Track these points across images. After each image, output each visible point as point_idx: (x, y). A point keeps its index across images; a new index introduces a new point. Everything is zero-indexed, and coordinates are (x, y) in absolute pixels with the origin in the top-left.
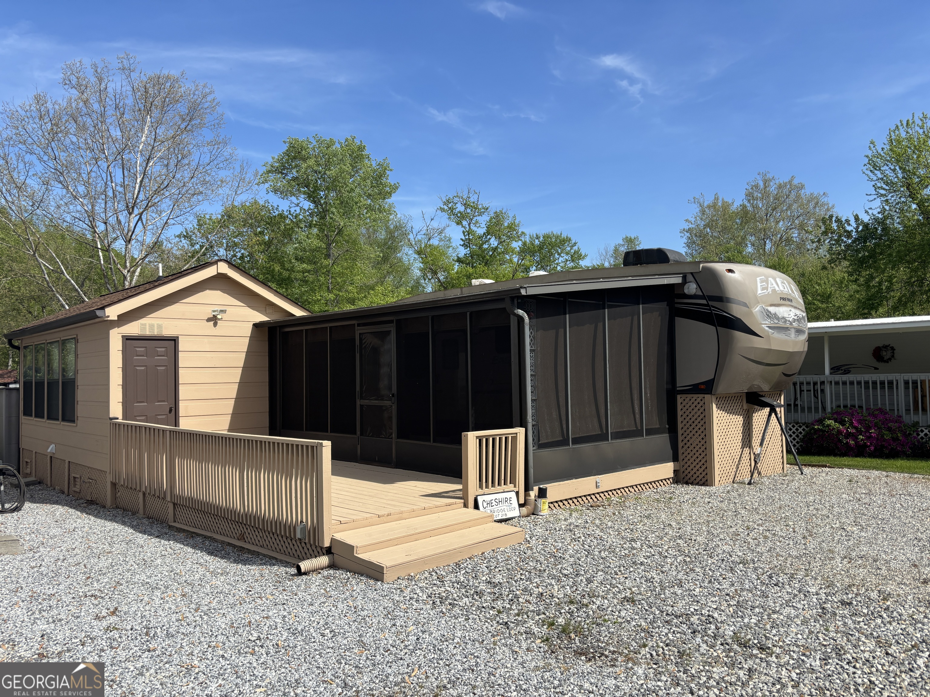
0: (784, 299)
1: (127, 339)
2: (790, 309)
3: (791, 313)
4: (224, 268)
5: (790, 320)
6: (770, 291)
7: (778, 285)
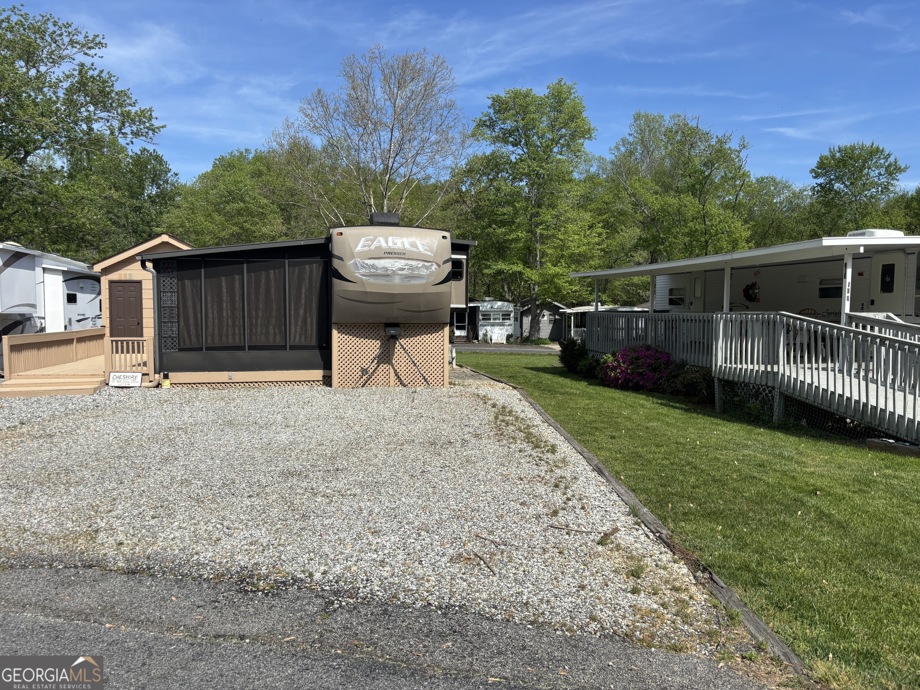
0: (389, 253)
1: (111, 282)
2: (396, 260)
3: (396, 264)
4: (165, 238)
5: (394, 269)
6: (373, 247)
7: (387, 242)
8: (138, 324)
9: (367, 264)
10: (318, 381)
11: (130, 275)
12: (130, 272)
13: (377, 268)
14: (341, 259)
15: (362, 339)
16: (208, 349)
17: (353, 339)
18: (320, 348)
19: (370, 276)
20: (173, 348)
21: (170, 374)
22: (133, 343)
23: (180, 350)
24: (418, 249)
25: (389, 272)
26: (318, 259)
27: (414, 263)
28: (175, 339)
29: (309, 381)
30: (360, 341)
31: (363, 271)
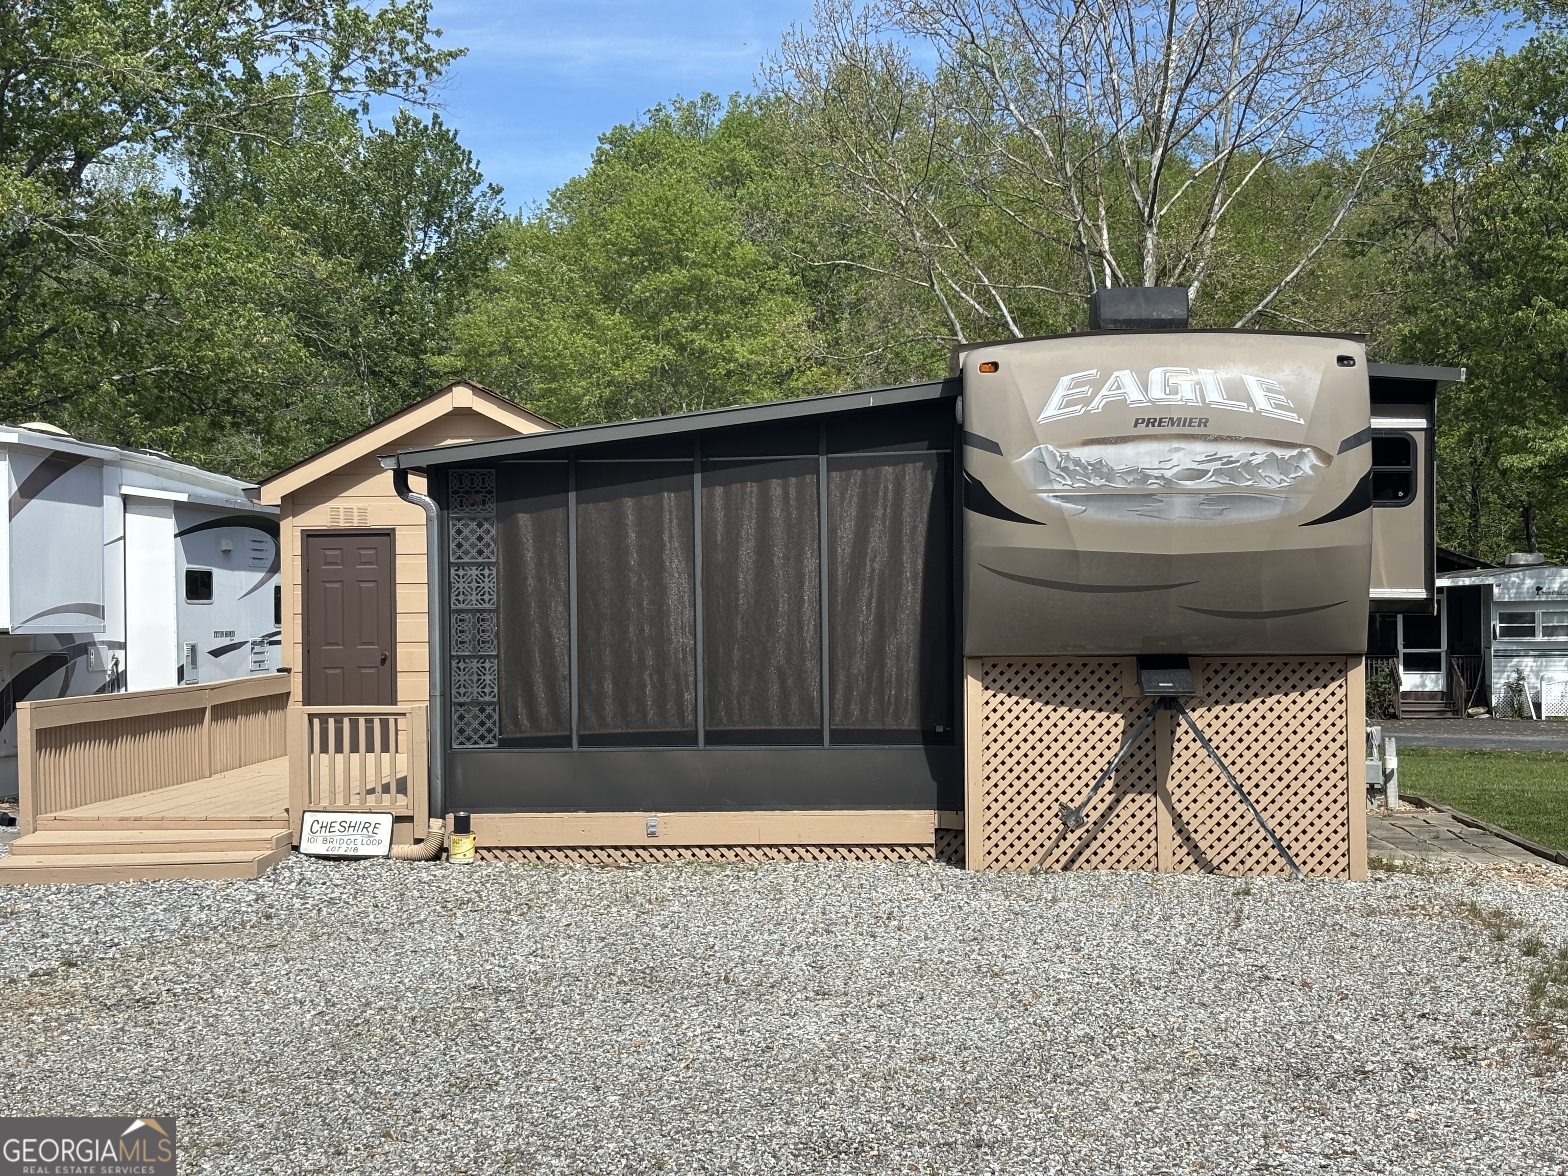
0: (1150, 422)
1: (309, 536)
2: (1176, 444)
3: (1176, 457)
4: (462, 397)
5: (1168, 474)
6: (1097, 404)
7: (1145, 386)
8: (383, 661)
9: (1077, 462)
10: (921, 847)
11: (363, 512)
12: (363, 503)
13: (1111, 475)
14: (993, 447)
15: (1062, 710)
16: (585, 741)
17: (1032, 709)
18: (928, 737)
19: (1087, 499)
20: (482, 738)
21: (476, 819)
22: (369, 722)
23: (504, 744)
24: (1251, 403)
25: (1153, 486)
26: (921, 450)
27: (1236, 451)
28: (489, 710)
29: (892, 847)
30: (1054, 717)
31: (1063, 484)
